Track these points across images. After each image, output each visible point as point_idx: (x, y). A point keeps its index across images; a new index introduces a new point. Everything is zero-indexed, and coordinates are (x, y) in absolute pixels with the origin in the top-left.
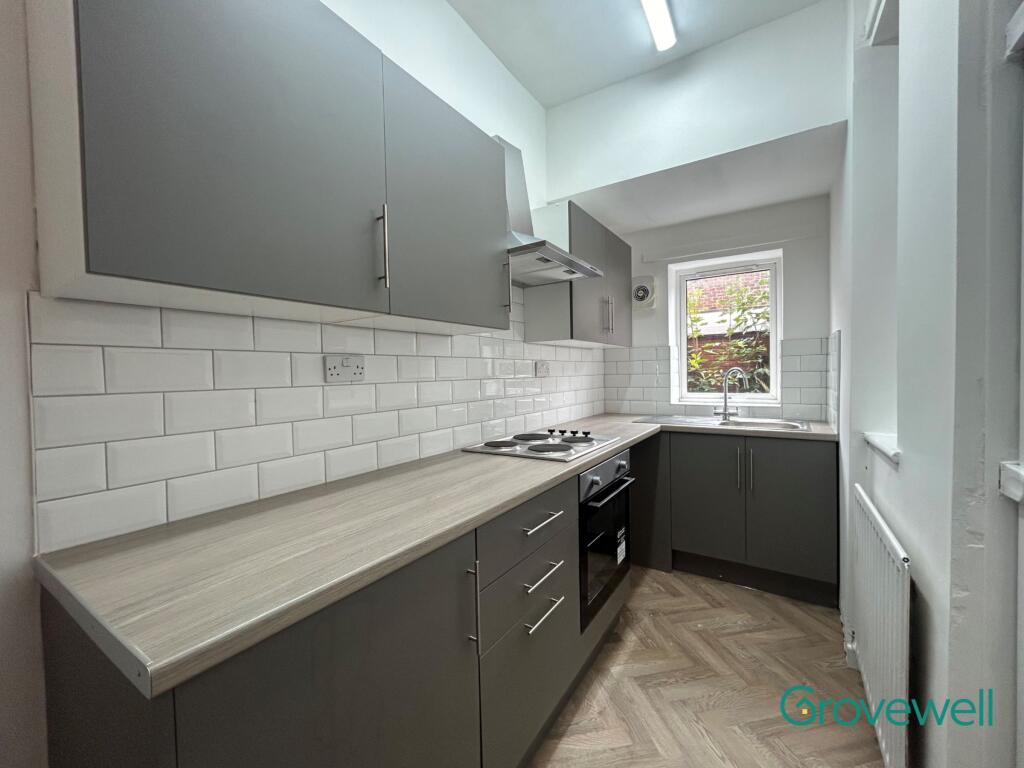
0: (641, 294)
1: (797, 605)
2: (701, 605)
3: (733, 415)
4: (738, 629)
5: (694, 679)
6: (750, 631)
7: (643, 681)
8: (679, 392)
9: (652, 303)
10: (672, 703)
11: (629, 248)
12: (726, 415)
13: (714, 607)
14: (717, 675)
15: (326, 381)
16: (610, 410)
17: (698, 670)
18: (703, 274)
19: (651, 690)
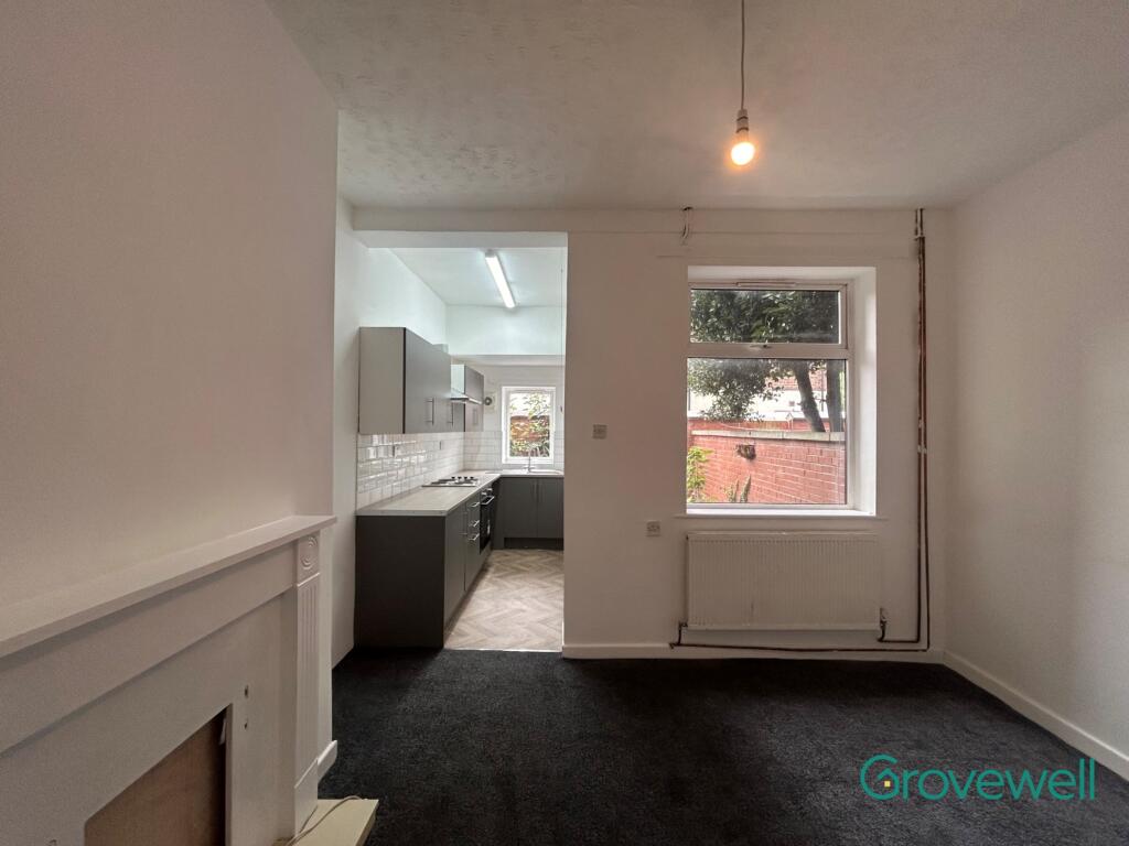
0: (488, 401)
3: (533, 468)
8: (506, 458)
9: (493, 407)
12: (529, 469)
16: (467, 467)
18: (518, 391)
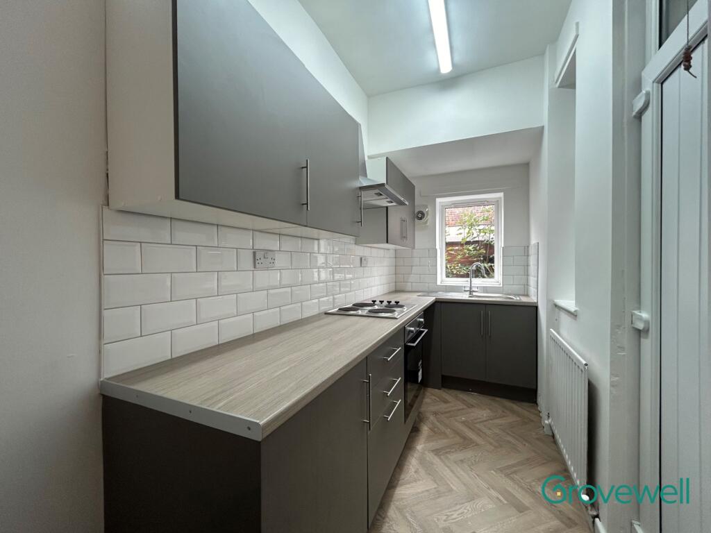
0: (420, 216)
1: (513, 403)
2: (461, 407)
3: (475, 291)
4: (485, 419)
5: (465, 448)
6: (491, 420)
7: (437, 452)
9: (426, 222)
10: (455, 462)
11: (413, 187)
12: (471, 292)
13: (469, 407)
14: (477, 445)
15: (255, 267)
16: (398, 289)
17: (466, 443)
18: (456, 205)
19: (442, 457)
